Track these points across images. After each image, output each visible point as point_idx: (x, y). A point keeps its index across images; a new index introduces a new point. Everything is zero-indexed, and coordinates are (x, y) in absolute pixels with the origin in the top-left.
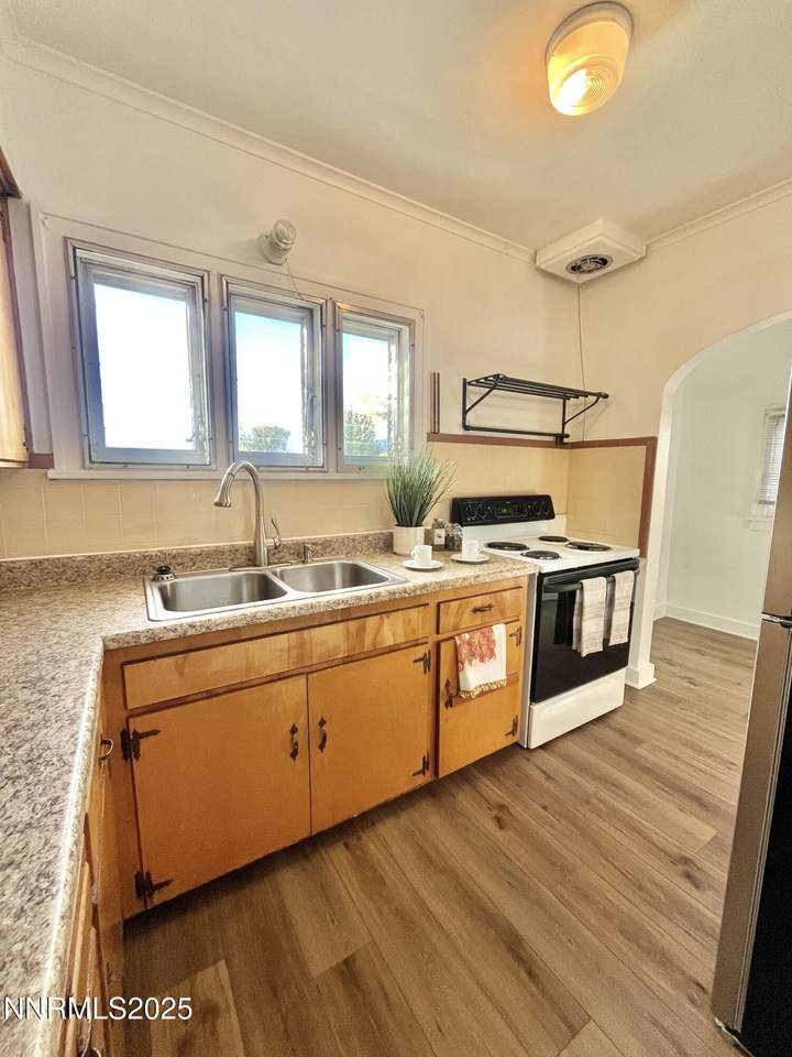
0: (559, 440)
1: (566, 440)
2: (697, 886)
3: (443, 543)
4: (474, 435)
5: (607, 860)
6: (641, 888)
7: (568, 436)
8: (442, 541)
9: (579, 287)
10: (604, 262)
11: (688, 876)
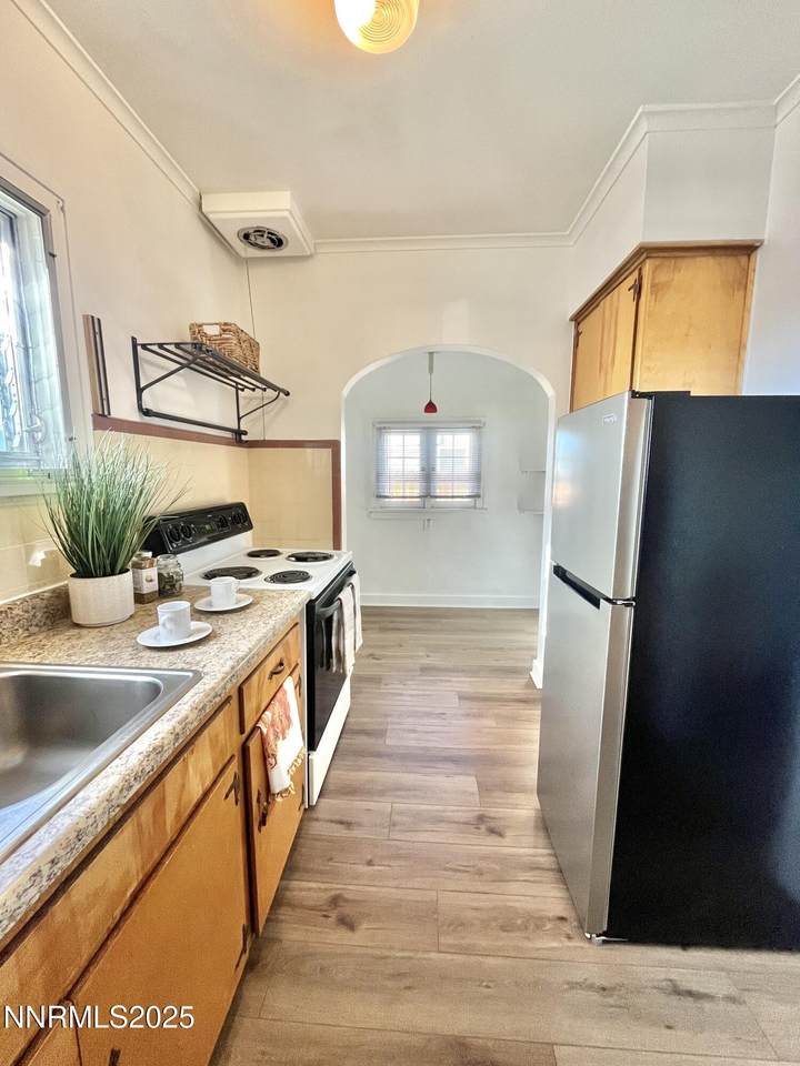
0: (238, 438)
1: (243, 437)
2: (501, 835)
3: (157, 588)
4: (152, 423)
5: (446, 869)
6: (480, 873)
7: (245, 433)
8: (154, 586)
9: (248, 261)
10: (278, 242)
11: (492, 831)
